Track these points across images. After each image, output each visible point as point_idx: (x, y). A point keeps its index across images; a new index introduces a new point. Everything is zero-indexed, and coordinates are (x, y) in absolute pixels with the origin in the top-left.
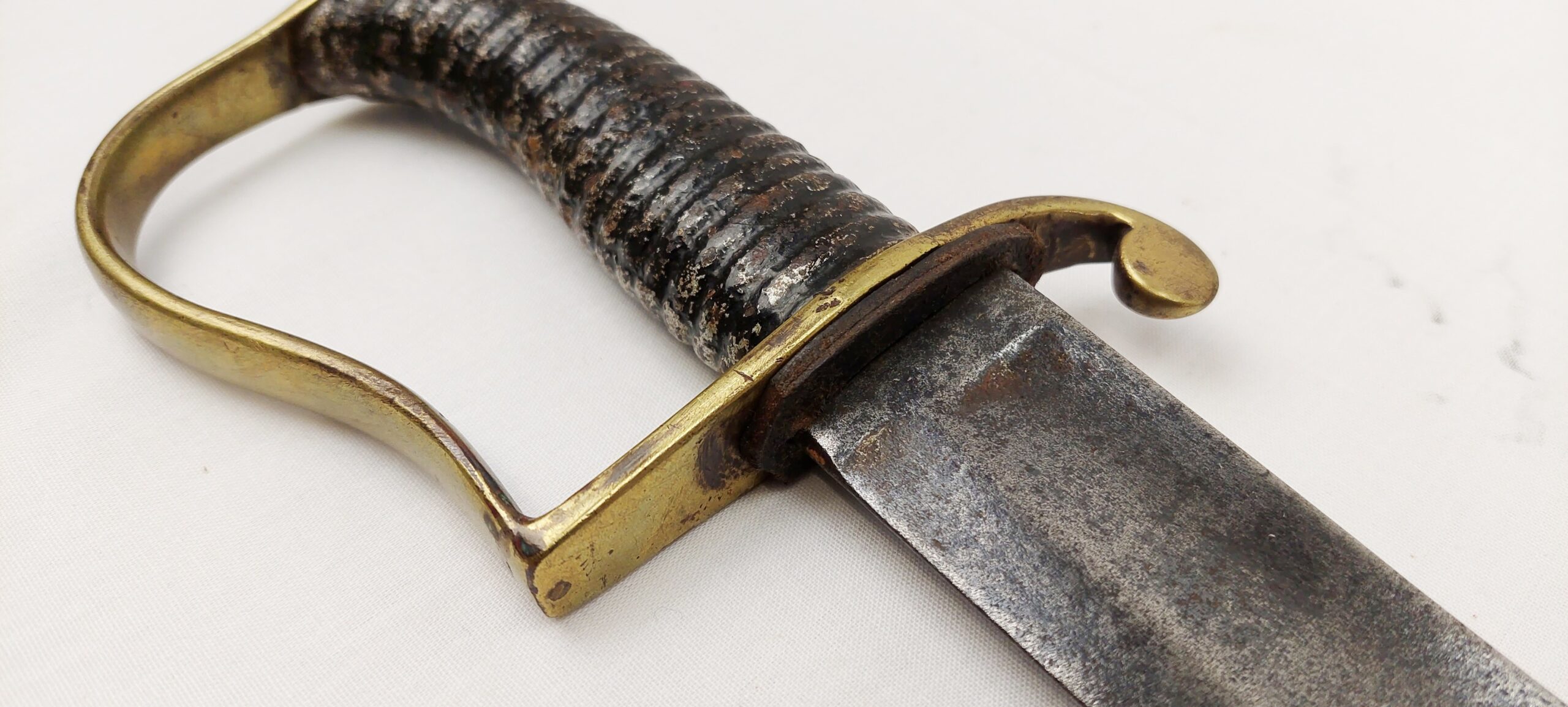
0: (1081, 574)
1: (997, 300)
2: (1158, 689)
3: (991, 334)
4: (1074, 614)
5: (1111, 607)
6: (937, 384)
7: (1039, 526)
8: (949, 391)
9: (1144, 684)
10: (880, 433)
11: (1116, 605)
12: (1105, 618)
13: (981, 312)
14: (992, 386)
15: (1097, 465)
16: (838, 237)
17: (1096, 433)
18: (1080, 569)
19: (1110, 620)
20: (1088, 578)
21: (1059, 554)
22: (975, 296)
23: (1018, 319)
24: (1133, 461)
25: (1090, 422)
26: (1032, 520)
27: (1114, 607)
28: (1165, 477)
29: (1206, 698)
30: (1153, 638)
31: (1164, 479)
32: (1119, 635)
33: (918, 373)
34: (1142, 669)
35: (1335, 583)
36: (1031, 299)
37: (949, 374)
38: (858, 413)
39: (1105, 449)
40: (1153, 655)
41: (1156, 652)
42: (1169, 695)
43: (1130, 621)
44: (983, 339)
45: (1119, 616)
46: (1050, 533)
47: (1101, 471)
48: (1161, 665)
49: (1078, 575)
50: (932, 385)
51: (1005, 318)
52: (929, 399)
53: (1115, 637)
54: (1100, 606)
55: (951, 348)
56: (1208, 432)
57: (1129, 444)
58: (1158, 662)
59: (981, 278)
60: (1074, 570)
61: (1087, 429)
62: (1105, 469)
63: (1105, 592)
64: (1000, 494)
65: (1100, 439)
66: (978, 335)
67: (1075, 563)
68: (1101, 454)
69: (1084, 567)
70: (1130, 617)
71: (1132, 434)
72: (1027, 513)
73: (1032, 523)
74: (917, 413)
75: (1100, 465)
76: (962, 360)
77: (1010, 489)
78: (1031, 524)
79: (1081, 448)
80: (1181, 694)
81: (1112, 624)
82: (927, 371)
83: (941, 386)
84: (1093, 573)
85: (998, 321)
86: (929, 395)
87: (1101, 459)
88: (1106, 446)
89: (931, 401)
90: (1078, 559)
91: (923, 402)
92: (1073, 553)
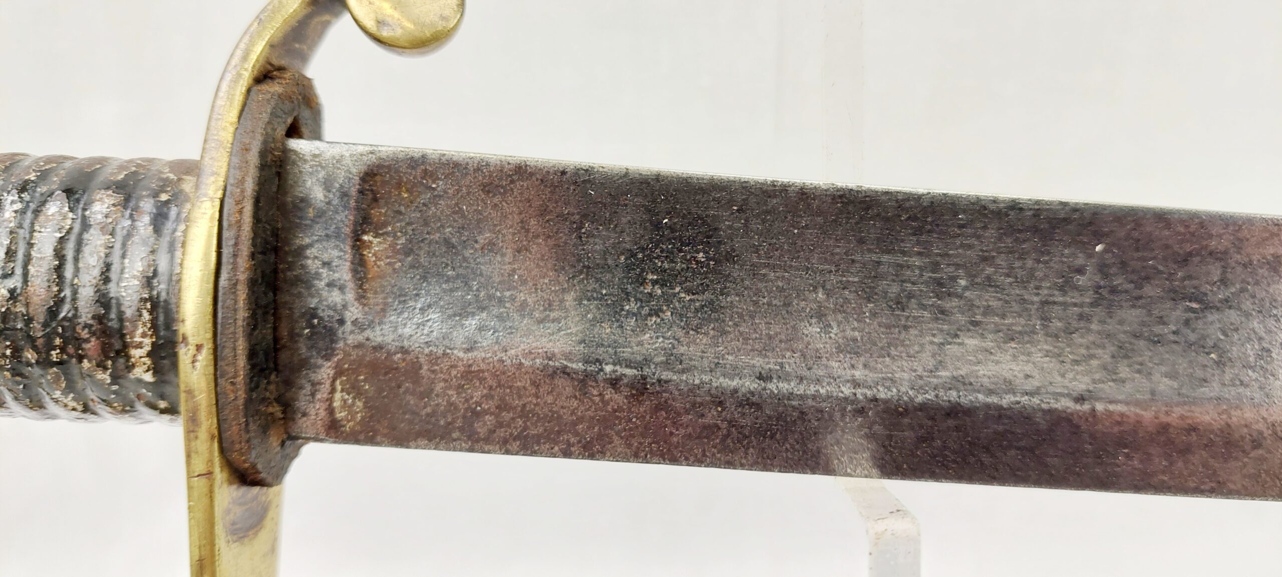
0: (568, 374)
1: (310, 183)
2: (679, 414)
3: (336, 221)
4: (587, 407)
5: (605, 380)
6: (339, 307)
7: (512, 361)
9: (667, 418)
10: (339, 388)
11: (608, 376)
12: (609, 394)
13: (310, 207)
14: (378, 267)
15: (508, 267)
17: (485, 239)
18: (565, 372)
19: (613, 391)
20: (574, 373)
21: (542, 371)
22: (289, 195)
23: (344, 187)
24: (529, 241)
25: (473, 233)
26: (503, 362)
27: (607, 379)
28: (561, 235)
29: (711, 394)
30: (648, 380)
31: (561, 238)
32: (626, 397)
33: (315, 309)
34: (657, 408)
35: (731, 223)
36: (333, 157)
37: (339, 289)
38: (308, 388)
39: (502, 247)
40: (658, 392)
41: (658, 388)
42: (687, 412)
43: (625, 381)
44: (333, 232)
45: (616, 383)
46: (523, 361)
47: (514, 271)
48: (667, 394)
49: (566, 376)
50: (335, 310)
51: (331, 196)
52: (345, 326)
53: (625, 401)
54: (598, 386)
55: (317, 263)
56: (561, 169)
57: (515, 229)
58: (664, 395)
59: (279, 174)
60: (561, 375)
61: (476, 242)
62: (516, 266)
63: (594, 374)
64: (465, 359)
65: (491, 244)
66: (327, 232)
67: (558, 369)
68: (503, 255)
69: (566, 367)
70: (623, 378)
71: (510, 217)
72: (495, 358)
73: (505, 364)
74: (348, 346)
75: (509, 266)
76: (337, 267)
77: (468, 350)
78: (505, 366)
79: (486, 263)
80: (694, 405)
81: (616, 393)
82: (320, 302)
83: (343, 306)
84: (574, 366)
85: (329, 203)
86: (342, 322)
87: (507, 260)
88: (501, 244)
89: (348, 326)
90: (557, 364)
91: (343, 333)
92: (550, 362)
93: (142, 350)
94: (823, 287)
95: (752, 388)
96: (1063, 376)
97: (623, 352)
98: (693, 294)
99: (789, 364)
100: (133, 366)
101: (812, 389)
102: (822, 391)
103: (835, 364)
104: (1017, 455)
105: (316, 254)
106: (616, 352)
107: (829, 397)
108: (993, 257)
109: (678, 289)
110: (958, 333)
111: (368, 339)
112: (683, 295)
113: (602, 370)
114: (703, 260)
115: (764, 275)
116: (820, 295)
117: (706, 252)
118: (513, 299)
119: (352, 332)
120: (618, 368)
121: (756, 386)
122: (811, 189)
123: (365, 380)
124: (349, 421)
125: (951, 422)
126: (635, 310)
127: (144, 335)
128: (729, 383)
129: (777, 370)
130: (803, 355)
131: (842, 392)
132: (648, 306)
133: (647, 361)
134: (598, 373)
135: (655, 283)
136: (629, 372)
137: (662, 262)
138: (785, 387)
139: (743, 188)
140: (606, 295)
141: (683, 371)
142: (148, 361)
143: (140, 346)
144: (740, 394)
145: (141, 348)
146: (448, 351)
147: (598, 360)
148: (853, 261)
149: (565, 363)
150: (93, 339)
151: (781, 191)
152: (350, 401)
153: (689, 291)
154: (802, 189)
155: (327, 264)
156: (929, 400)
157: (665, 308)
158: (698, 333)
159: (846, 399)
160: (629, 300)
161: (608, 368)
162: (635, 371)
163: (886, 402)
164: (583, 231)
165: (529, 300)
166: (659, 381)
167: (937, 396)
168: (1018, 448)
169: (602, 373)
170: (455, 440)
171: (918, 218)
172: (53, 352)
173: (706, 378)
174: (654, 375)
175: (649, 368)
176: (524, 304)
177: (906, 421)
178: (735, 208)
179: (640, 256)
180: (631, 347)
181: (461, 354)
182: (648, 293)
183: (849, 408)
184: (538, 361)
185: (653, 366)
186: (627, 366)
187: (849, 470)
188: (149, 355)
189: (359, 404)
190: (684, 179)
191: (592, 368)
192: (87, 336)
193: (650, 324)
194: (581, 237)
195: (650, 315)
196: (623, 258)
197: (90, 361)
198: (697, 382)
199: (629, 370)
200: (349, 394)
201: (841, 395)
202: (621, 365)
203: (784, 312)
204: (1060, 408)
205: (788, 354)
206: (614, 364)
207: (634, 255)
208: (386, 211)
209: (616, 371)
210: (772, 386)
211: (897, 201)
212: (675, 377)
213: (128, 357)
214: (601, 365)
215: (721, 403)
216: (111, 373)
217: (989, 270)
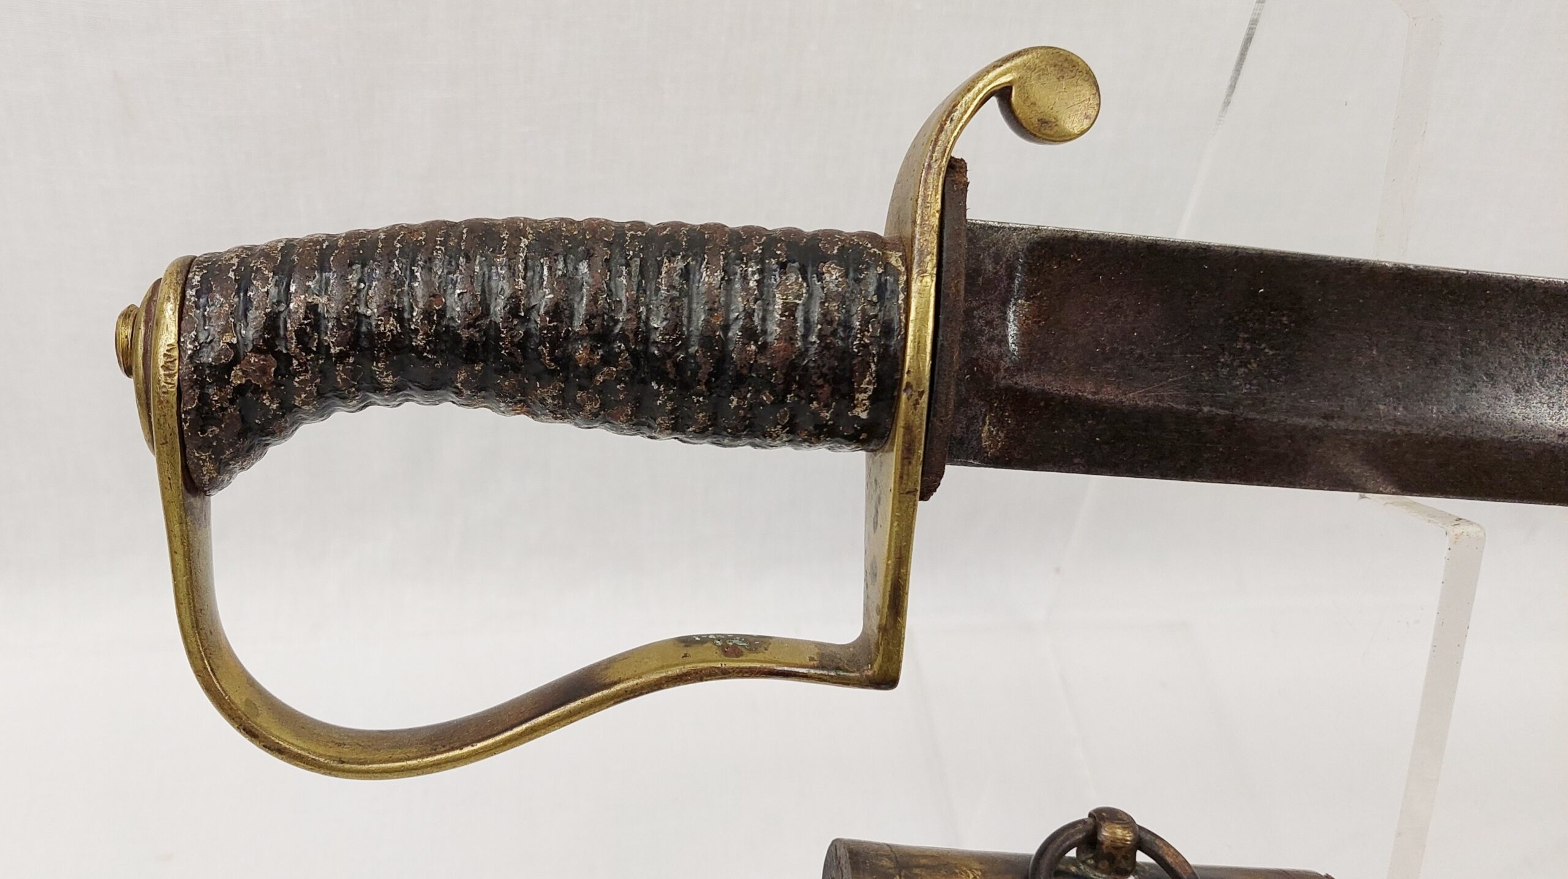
0: (1174, 413)
1: (982, 256)
2: (1258, 445)
3: (999, 288)
5: (1203, 418)
6: (996, 357)
7: (1129, 403)
8: (1007, 356)
9: (1248, 448)
10: (988, 422)
11: (1205, 415)
14: (1027, 325)
15: (1129, 326)
16: (866, 333)
17: (1113, 303)
18: (1172, 411)
19: (1208, 426)
20: (1179, 412)
21: (1153, 411)
23: (1008, 260)
24: (1149, 305)
26: (1123, 403)
28: (1175, 300)
29: (1285, 430)
30: (1237, 418)
31: (1174, 303)
33: (977, 359)
34: (1241, 441)
35: (1312, 294)
36: (1003, 236)
37: (997, 343)
38: (964, 422)
39: (1126, 310)
40: (1243, 428)
41: (1244, 425)
42: (1265, 443)
43: (1219, 418)
44: (996, 297)
45: (1211, 420)
46: (1139, 402)
47: (1134, 329)
48: (1251, 430)
50: (993, 361)
51: (998, 268)
52: (999, 374)
54: (1197, 423)
55: (982, 322)
56: (1185, 248)
57: (1139, 295)
58: (1248, 430)
60: (1169, 413)
62: (1136, 326)
63: (1195, 413)
64: (1092, 400)
65: (1118, 306)
66: (992, 297)
67: (1166, 409)
68: (1126, 316)
69: (1173, 407)
70: (1217, 416)
72: (1116, 400)
74: (1000, 388)
75: (1131, 325)
76: (996, 325)
77: (1095, 392)
78: (1124, 406)
79: (1112, 323)
80: (1270, 438)
81: (1210, 427)
82: (981, 354)
83: (999, 356)
84: (1179, 407)
85: (996, 273)
86: (997, 370)
87: (1130, 319)
88: (1125, 308)
89: (1002, 373)
90: (1165, 405)
91: (997, 379)
92: (1160, 404)
93: (866, 395)
94: (1377, 345)
95: (1317, 425)
96: (1551, 419)
97: (1219, 396)
98: (1276, 350)
99: (1347, 406)
100: (855, 406)
101: (1363, 427)
102: (1370, 428)
103: (1381, 407)
104: (1509, 477)
105: (981, 315)
106: (1213, 396)
107: (1375, 432)
108: (1509, 324)
109: (1263, 346)
110: (1476, 383)
111: (1016, 383)
112: (1267, 350)
113: (1200, 410)
114: (1286, 322)
115: (1333, 335)
116: (1374, 352)
117: (1289, 316)
118: (1131, 352)
119: (1004, 377)
120: (1214, 409)
121: (1321, 423)
122: (1379, 268)
123: (1009, 417)
124: (991, 449)
125: (1464, 452)
126: (1229, 362)
127: (869, 383)
128: (1301, 421)
129: (1338, 411)
130: (1359, 400)
131: (1385, 428)
132: (1238, 359)
133: (1237, 403)
134: (1197, 412)
135: (1245, 340)
136: (1222, 412)
137: (1254, 324)
138: (1342, 424)
139: (1327, 266)
140: (1206, 349)
141: (1265, 412)
142: (867, 402)
143: (865, 391)
144: (1308, 430)
145: (865, 393)
146: (1080, 394)
147: (1198, 403)
148: (1401, 325)
149: (1172, 404)
150: (827, 385)
151: (1356, 269)
152: (994, 433)
153: (1272, 348)
154: (1371, 268)
155: (989, 323)
156: (1450, 435)
157: (1252, 361)
158: (1278, 381)
159: (1388, 434)
160: (1224, 354)
161: (1206, 409)
162: (1227, 412)
163: (1417, 435)
164: (1193, 297)
165: (1145, 353)
166: (1246, 419)
167: (1456, 432)
168: (1510, 472)
169: (1200, 413)
170: (1075, 464)
171: (1455, 293)
172: (789, 396)
173: (1283, 417)
174: (1242, 414)
175: (1239, 409)
176: (1141, 356)
177: (1430, 451)
178: (1317, 282)
179: (1236, 318)
180: (1226, 393)
181: (1090, 396)
182: (1239, 348)
183: (1389, 440)
184: (1150, 402)
185: (1241, 408)
186: (1221, 408)
187: (1381, 489)
188: (869, 398)
189: (1002, 435)
190: (1282, 257)
191: (1194, 409)
192: (822, 383)
193: (1239, 373)
194: (1190, 303)
195: (1240, 366)
196: (1222, 320)
197: (819, 403)
198: (1275, 420)
199: (1222, 411)
200: (994, 428)
201: (1384, 430)
202: (1216, 407)
203: (1346, 365)
204: (1546, 442)
205: (1347, 399)
206: (1211, 406)
207: (1231, 318)
208: (1037, 280)
209: (1212, 411)
210: (1333, 424)
211: (1443, 278)
212: (1258, 417)
213: (853, 398)
214: (1200, 406)
215: (1291, 437)
216: (832, 412)
217: (1504, 335)
